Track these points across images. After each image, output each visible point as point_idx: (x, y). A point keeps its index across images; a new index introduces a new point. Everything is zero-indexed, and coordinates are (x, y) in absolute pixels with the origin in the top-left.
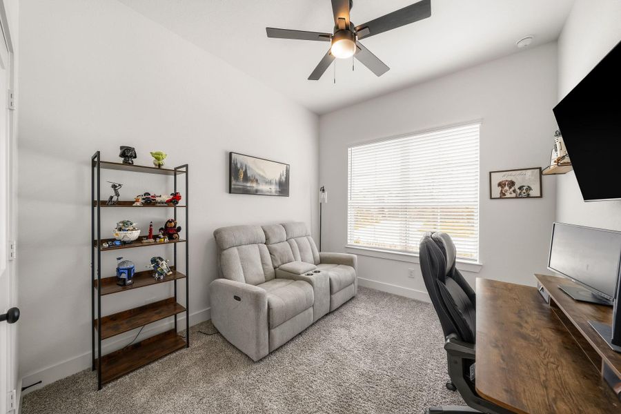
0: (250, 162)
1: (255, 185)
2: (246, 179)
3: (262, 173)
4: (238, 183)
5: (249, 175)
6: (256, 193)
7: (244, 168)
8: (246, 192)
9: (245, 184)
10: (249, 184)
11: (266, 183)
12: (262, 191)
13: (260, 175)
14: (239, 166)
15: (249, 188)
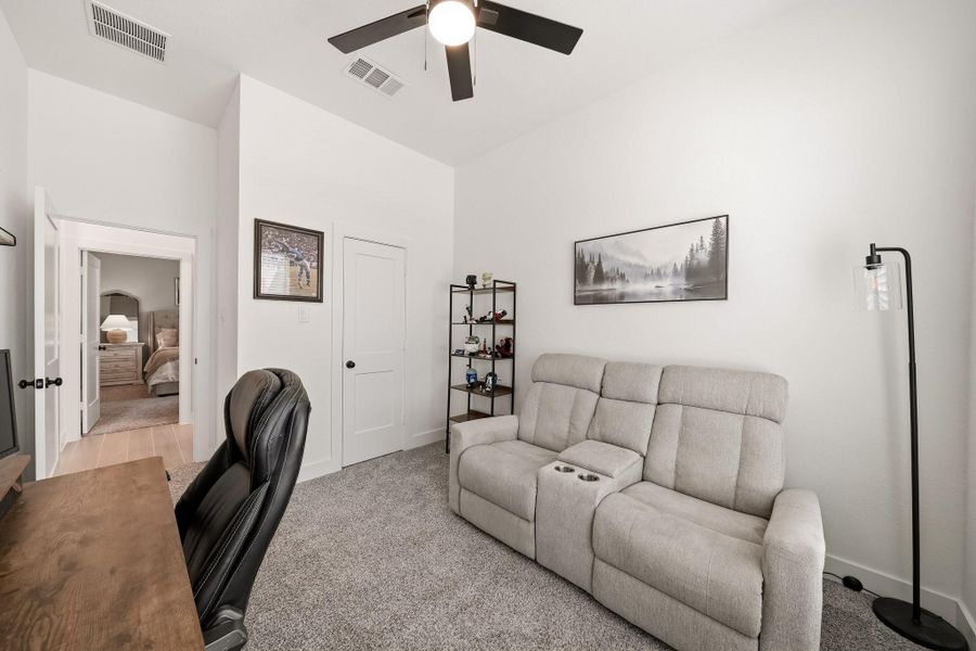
0: (607, 248)
1: (618, 287)
2: (600, 276)
3: (634, 260)
4: (586, 288)
5: (604, 271)
6: (621, 299)
7: (596, 261)
8: (600, 300)
9: (598, 287)
10: (605, 286)
11: (646, 276)
12: (634, 294)
13: (630, 265)
14: (587, 259)
15: (605, 293)
